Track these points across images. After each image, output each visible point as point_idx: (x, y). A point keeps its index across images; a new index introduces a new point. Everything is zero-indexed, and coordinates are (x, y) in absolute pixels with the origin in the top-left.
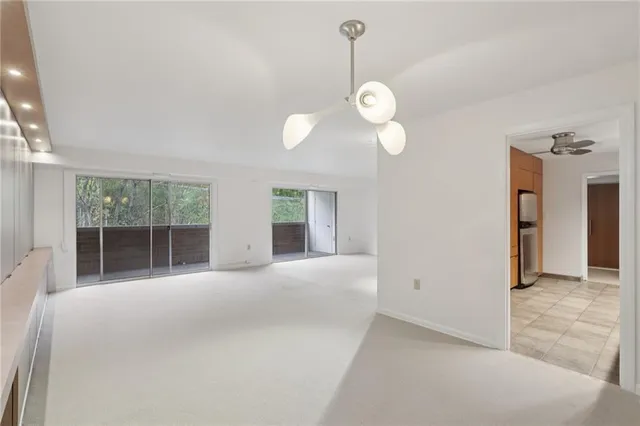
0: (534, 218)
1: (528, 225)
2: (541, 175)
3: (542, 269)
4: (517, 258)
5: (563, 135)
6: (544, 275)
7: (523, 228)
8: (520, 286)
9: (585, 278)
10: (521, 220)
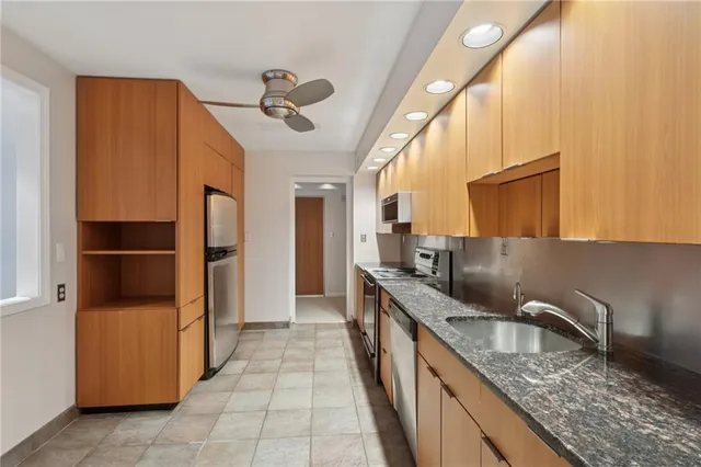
0: (231, 242)
1: (223, 252)
2: (242, 170)
3: (243, 319)
4: (203, 320)
5: (279, 74)
6: (247, 326)
7: (213, 261)
8: (209, 373)
9: (293, 320)
10: (211, 244)
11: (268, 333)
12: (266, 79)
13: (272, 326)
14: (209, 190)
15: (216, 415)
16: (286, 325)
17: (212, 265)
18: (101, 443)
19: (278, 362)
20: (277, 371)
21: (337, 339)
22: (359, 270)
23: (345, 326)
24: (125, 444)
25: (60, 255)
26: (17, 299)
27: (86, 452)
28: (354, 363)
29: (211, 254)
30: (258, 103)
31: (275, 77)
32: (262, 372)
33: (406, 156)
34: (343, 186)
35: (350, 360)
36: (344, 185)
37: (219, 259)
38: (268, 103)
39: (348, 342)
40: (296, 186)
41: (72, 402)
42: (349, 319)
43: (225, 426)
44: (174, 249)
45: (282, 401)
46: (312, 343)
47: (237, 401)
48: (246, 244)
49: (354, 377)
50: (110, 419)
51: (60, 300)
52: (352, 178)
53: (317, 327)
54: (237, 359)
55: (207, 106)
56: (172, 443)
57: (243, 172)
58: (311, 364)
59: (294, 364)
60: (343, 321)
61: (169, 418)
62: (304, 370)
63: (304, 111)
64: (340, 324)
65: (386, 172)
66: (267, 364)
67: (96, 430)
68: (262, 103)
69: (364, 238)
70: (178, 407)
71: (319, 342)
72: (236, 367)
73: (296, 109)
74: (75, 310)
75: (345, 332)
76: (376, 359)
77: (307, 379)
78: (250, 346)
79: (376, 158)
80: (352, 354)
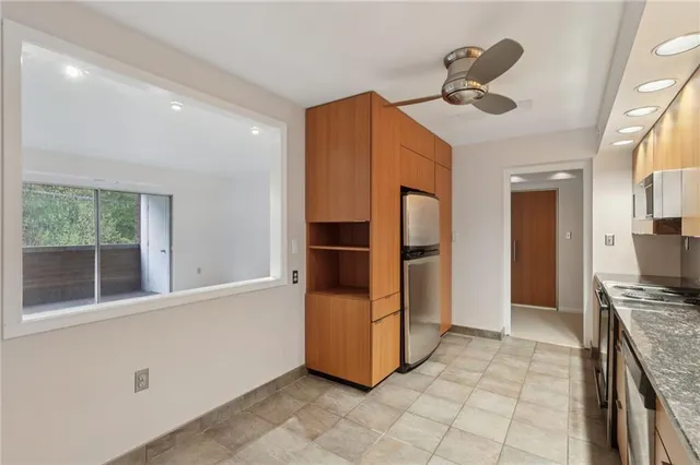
0: (433, 240)
2: (449, 168)
3: (450, 321)
4: (399, 315)
5: (462, 54)
6: (454, 329)
7: (409, 259)
8: (404, 368)
9: (508, 331)
10: (407, 243)
11: (476, 341)
12: (448, 64)
13: (481, 333)
14: (405, 191)
15: (401, 411)
16: (498, 336)
17: (407, 263)
18: (313, 401)
19: (476, 376)
20: (474, 386)
21: (563, 367)
22: (596, 283)
23: (579, 353)
24: (327, 409)
25: (295, 250)
26: (271, 278)
27: (303, 404)
28: (580, 406)
29: (406, 253)
30: (440, 93)
31: (458, 58)
32: (458, 381)
33: (675, 117)
34: (579, 173)
35: (575, 400)
36: (582, 171)
37: (417, 257)
38: (449, 89)
39: (578, 376)
40: (515, 179)
41: (303, 363)
42: (587, 344)
43: (406, 425)
44: (368, 246)
45: (469, 421)
46: (525, 365)
47: (425, 405)
48: (454, 245)
49: (575, 426)
50: (324, 383)
51: (294, 282)
52: (591, 160)
53: (537, 346)
54: (436, 361)
55: (401, 108)
56: (360, 424)
57: (450, 170)
58: (518, 389)
59: (494, 383)
60: (577, 346)
61: (364, 398)
62: (507, 394)
63: (494, 87)
64: (571, 349)
65: (646, 145)
66: (464, 375)
67: (313, 389)
68: (443, 91)
69: (610, 241)
70: (372, 392)
71: (535, 366)
72: (431, 368)
73: (483, 88)
74: (305, 292)
75: (577, 361)
76: (609, 412)
77: (508, 406)
78: (452, 350)
79: (623, 127)
80: (579, 393)
